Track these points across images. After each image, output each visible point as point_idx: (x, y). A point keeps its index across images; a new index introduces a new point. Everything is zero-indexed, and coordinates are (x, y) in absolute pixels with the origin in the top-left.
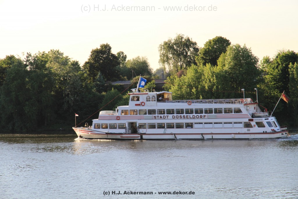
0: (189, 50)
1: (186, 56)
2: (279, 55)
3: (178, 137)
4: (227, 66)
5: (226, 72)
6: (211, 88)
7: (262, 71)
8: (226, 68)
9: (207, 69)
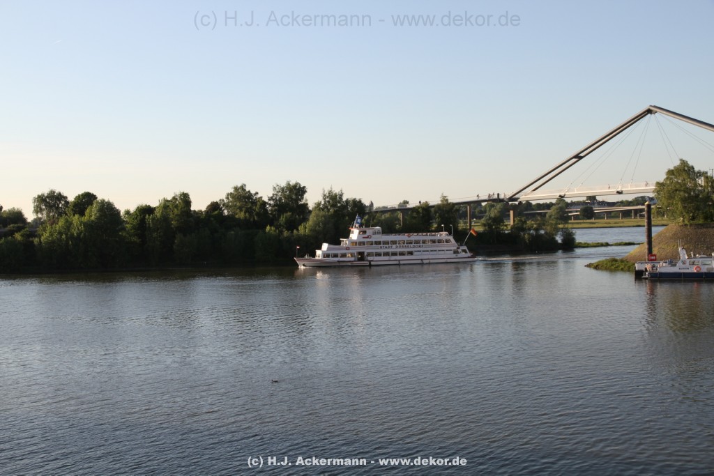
0: (60, 203)
1: (58, 208)
2: (138, 208)
3: (402, 262)
4: (93, 216)
5: (93, 221)
6: (79, 235)
7: (124, 221)
8: (93, 218)
9: (76, 219)
